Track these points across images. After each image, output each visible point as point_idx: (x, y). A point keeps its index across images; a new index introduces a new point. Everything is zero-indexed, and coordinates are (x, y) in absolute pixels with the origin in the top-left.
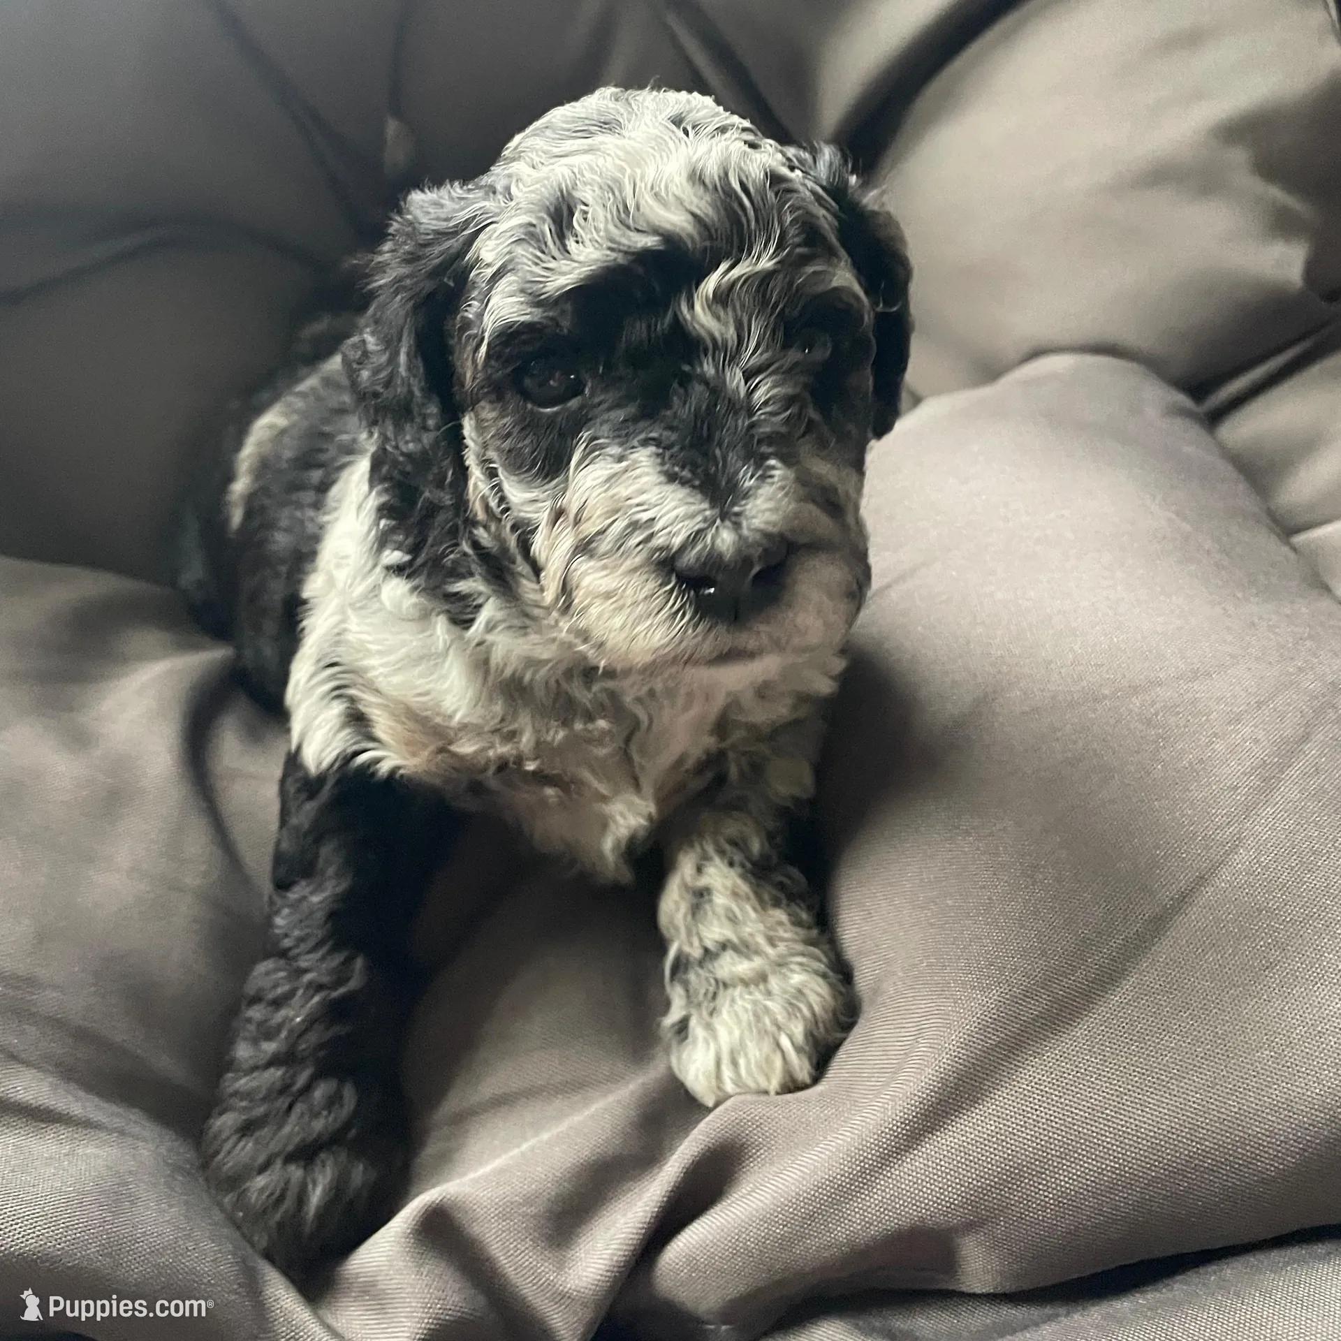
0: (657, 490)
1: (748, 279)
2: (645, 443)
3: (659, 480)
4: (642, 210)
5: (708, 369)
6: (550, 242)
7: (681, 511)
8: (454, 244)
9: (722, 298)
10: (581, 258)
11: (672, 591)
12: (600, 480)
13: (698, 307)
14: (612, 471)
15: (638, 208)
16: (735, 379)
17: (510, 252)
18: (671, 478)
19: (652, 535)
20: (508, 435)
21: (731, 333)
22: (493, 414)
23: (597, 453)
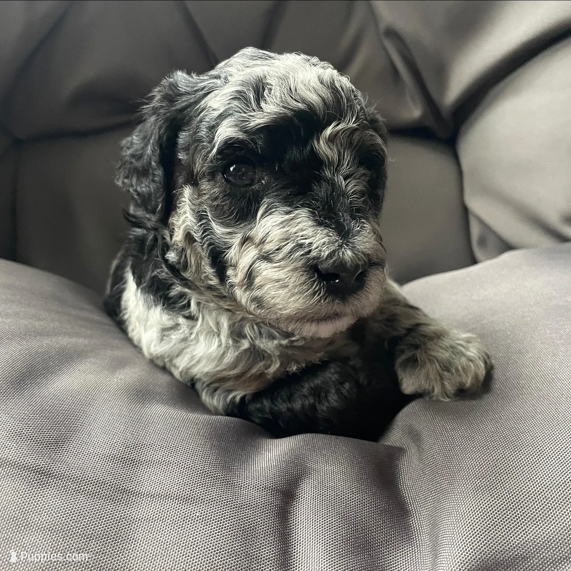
0: (312, 229)
1: (344, 131)
2: (303, 206)
3: (312, 224)
4: (298, 91)
5: (328, 174)
6: (253, 102)
7: (326, 239)
8: (192, 98)
9: (332, 139)
10: (269, 111)
11: (314, 281)
12: (277, 223)
13: (321, 142)
14: (283, 219)
15: (296, 90)
16: (340, 180)
17: (229, 104)
18: (320, 224)
19: (310, 251)
20: (216, 199)
21: (336, 157)
22: (208, 187)
23: (274, 210)
